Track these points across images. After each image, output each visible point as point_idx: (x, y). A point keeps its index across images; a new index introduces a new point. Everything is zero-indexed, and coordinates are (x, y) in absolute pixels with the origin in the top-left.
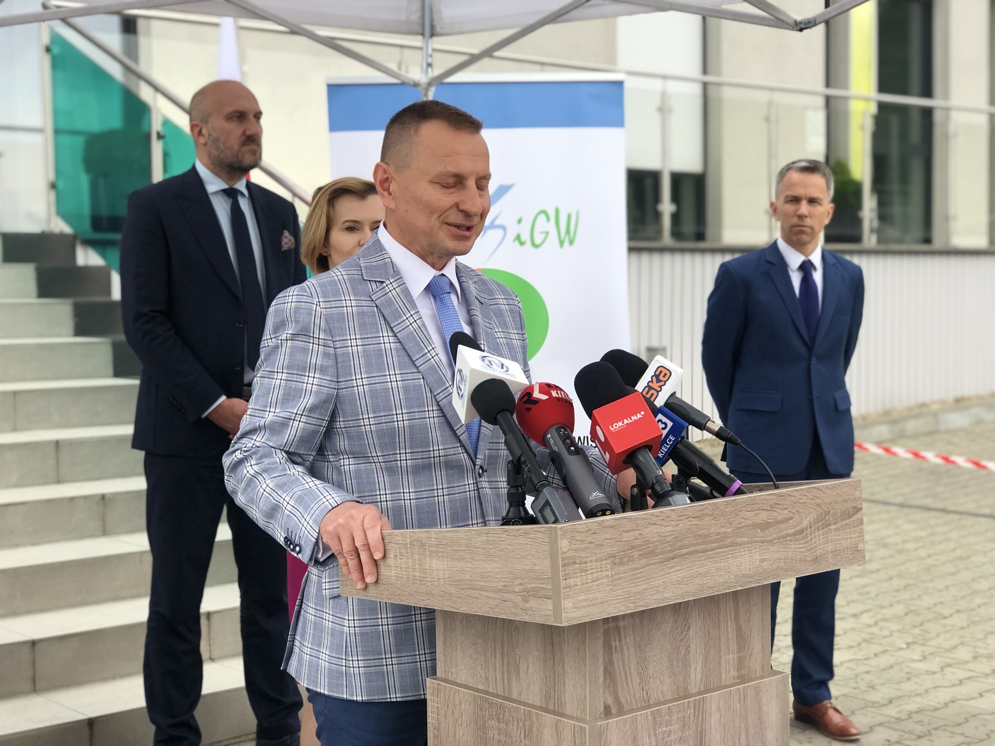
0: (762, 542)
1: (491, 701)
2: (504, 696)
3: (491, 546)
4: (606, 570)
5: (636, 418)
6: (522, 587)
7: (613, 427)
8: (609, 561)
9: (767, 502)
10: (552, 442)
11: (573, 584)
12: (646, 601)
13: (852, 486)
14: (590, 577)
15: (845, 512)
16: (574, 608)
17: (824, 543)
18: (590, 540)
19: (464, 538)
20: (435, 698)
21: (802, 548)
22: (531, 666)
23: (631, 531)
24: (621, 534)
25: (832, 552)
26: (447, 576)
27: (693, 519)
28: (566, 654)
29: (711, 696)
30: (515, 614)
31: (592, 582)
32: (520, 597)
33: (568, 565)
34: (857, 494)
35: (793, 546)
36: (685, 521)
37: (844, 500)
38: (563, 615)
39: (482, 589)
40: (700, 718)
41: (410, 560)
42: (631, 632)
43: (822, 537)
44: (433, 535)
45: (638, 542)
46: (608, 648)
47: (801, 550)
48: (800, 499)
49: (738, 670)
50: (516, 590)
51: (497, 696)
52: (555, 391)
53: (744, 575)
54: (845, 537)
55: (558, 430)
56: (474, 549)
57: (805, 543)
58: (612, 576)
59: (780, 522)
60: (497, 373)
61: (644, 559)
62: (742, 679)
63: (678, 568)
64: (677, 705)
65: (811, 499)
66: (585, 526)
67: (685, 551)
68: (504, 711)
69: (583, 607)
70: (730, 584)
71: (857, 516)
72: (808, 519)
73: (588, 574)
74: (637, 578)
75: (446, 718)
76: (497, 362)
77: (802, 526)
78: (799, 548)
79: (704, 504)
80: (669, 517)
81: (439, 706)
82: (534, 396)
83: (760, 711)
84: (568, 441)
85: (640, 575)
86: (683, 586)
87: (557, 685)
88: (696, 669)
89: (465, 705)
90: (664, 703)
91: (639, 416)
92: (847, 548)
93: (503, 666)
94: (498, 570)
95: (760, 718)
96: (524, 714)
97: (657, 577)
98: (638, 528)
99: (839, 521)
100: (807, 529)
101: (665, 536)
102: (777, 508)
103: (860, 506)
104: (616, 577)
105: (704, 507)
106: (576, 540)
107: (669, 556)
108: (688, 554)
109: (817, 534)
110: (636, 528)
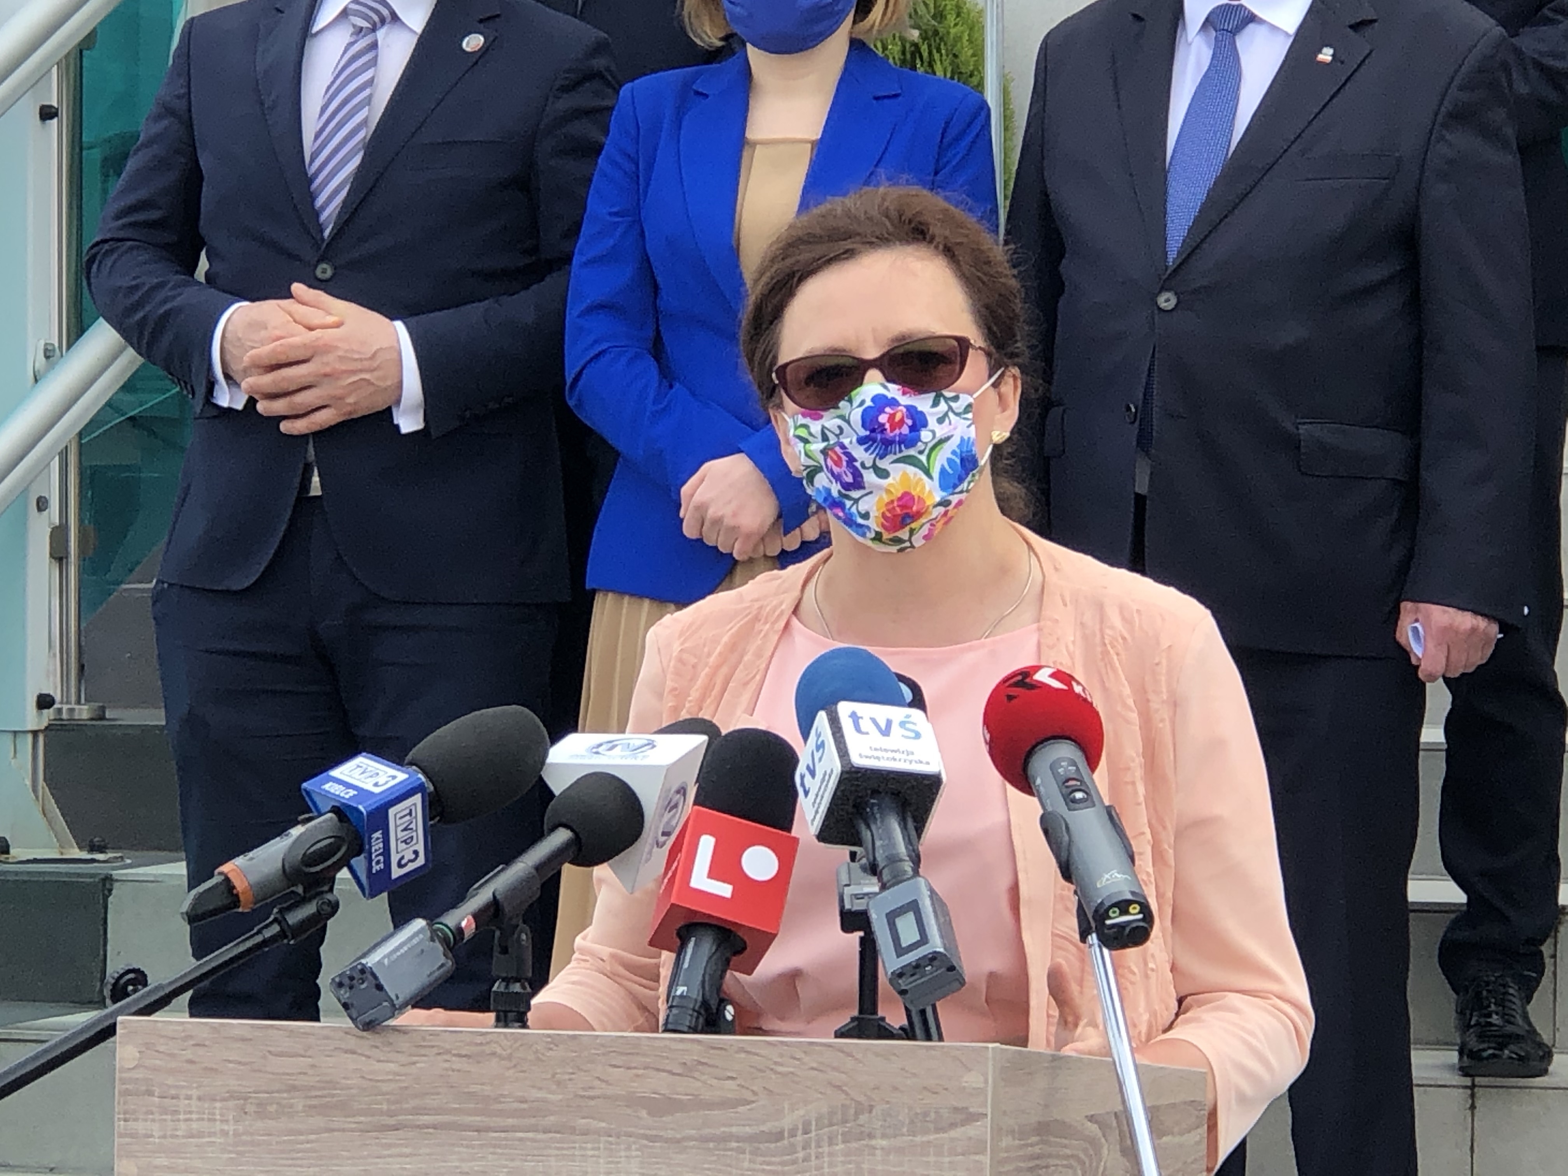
0: (653, 1139)
8: (231, 1104)
11: (142, 1131)
13: (955, 1058)
14: (183, 1125)
15: (926, 1114)
18: (190, 1057)
31: (184, 1137)
33: (135, 1094)
34: (974, 1080)
35: (746, 1164)
37: (925, 1088)
43: (841, 1159)
48: (776, 1063)
57: (784, 1164)
58: (236, 1134)
59: (710, 1105)
63: (407, 1151)
65: (813, 1069)
66: (180, 1028)
72: (801, 1112)
73: (179, 1120)
77: (776, 1124)
78: (763, 1171)
97: (348, 1159)
98: (308, 1054)
99: (905, 1130)
100: (793, 1134)
101: (378, 1081)
102: (703, 1074)
103: (981, 1110)
104: (244, 1138)
105: (489, 1038)
106: (157, 1051)
107: (383, 1123)
108: (435, 1127)
109: (826, 1149)
110: (302, 1052)
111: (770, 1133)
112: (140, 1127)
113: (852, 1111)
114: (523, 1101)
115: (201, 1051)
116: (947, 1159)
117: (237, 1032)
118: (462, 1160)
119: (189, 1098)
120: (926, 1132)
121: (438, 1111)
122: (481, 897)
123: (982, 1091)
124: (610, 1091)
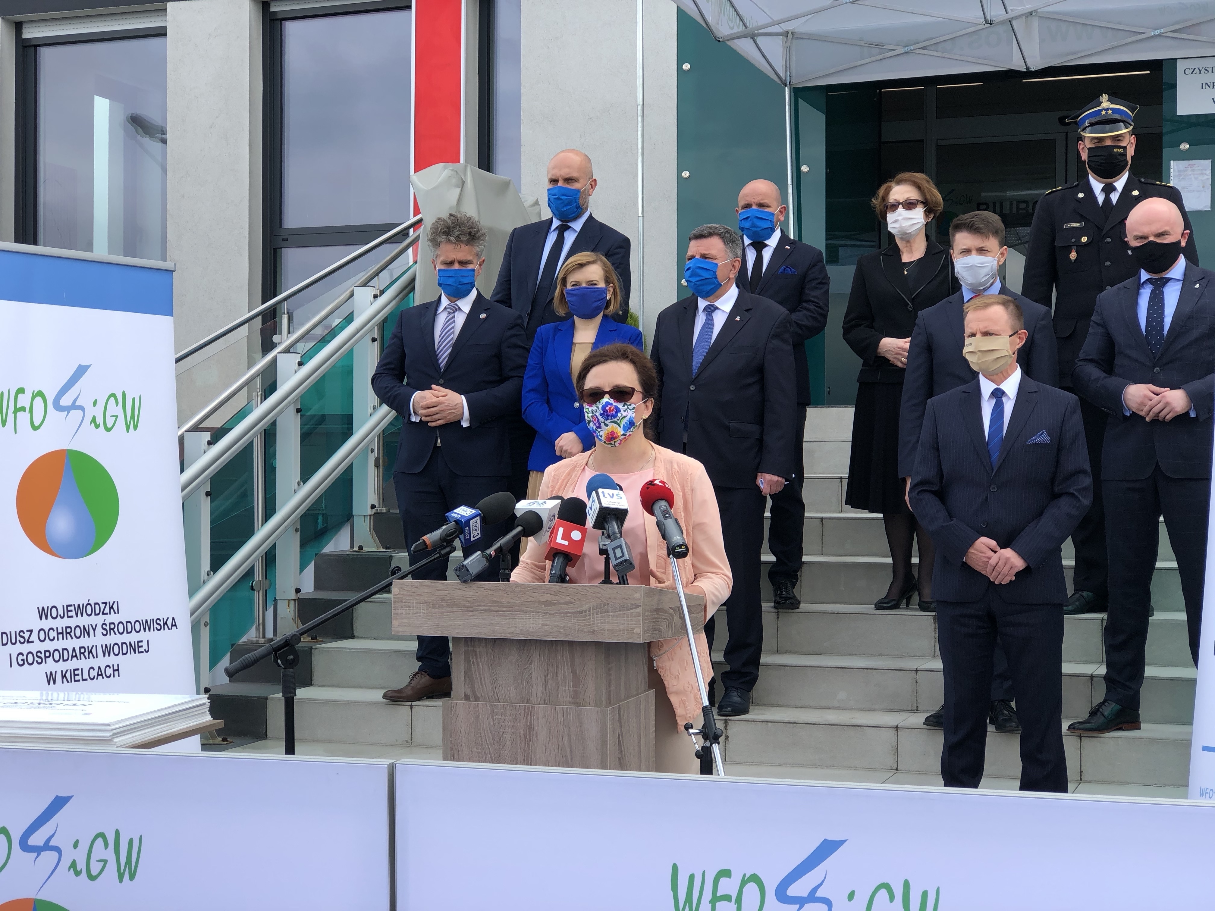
0: (546, 613)
4: (422, 609)
8: (425, 604)
11: (400, 613)
14: (411, 611)
15: (624, 606)
16: (399, 626)
17: (602, 623)
18: (413, 591)
21: (580, 623)
23: (442, 591)
25: (609, 630)
31: (412, 614)
33: (398, 602)
34: (637, 595)
35: (572, 620)
37: (623, 598)
40: (529, 718)
42: (485, 656)
43: (600, 618)
46: (467, 661)
48: (580, 591)
49: (574, 698)
53: (528, 631)
54: (623, 622)
57: (583, 620)
58: (427, 613)
59: (563, 604)
61: (451, 608)
63: (475, 617)
64: (510, 705)
65: (591, 593)
67: (481, 608)
69: (405, 626)
70: (515, 634)
71: (636, 610)
72: (588, 605)
74: (444, 618)
77: (581, 609)
78: (577, 622)
85: (447, 616)
92: (623, 630)
97: (459, 620)
98: (448, 590)
99: (618, 610)
100: (586, 612)
101: (467, 597)
102: (560, 595)
103: (640, 604)
105: (499, 585)
106: (404, 590)
107: (469, 609)
109: (595, 616)
110: (446, 589)
111: (579, 611)
112: (399, 611)
113: (603, 605)
114: (508, 603)
115: (417, 589)
116: (630, 619)
117: (427, 584)
118: (491, 620)
119: (413, 603)
120: (624, 611)
121: (483, 606)
122: (497, 545)
123: (640, 599)
124: (533, 599)
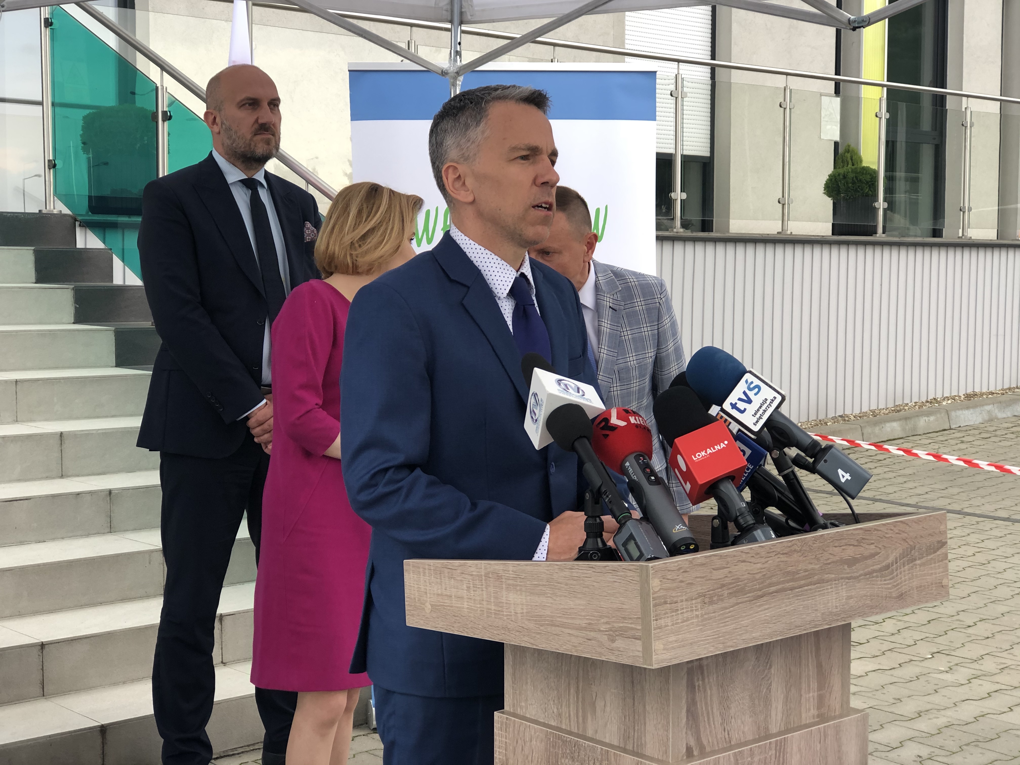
0: (849, 578)
1: (565, 739)
2: (578, 734)
3: (575, 582)
4: (696, 610)
5: (719, 448)
6: (608, 626)
7: (695, 457)
8: (699, 600)
9: (854, 537)
10: (631, 471)
11: (664, 624)
12: (735, 641)
13: (937, 519)
14: (680, 617)
15: (930, 546)
16: (664, 649)
17: (910, 579)
18: (681, 579)
19: (545, 573)
20: (504, 733)
22: (608, 704)
23: (721, 569)
24: (711, 572)
25: (917, 588)
26: (525, 611)
27: (782, 556)
28: (647, 694)
29: (792, 736)
30: (601, 654)
31: (682, 622)
32: (606, 637)
33: (660, 605)
34: (942, 527)
36: (774, 558)
37: (930, 535)
38: (654, 657)
39: (563, 625)
40: (781, 759)
41: (484, 593)
42: (714, 671)
43: (907, 572)
44: (511, 568)
45: (728, 580)
46: (691, 687)
47: (886, 586)
48: (886, 533)
49: (818, 708)
50: (602, 629)
51: (570, 733)
52: (633, 417)
53: (831, 613)
54: (931, 572)
55: (637, 458)
56: (556, 584)
57: (890, 579)
58: (702, 616)
59: (866, 558)
60: (573, 398)
61: (734, 598)
62: (822, 718)
63: (766, 607)
64: (759, 746)
65: (897, 533)
66: (676, 564)
67: (773, 589)
68: (580, 749)
69: (673, 648)
70: (817, 623)
71: (942, 551)
72: (894, 554)
73: (678, 614)
75: (514, 754)
76: (573, 385)
77: (888, 561)
79: (793, 540)
80: (758, 554)
81: (507, 741)
82: (611, 422)
83: (839, 751)
84: (648, 470)
85: (730, 614)
86: (771, 626)
87: (636, 725)
88: (777, 708)
89: (536, 741)
90: (746, 744)
91: (723, 445)
92: (932, 584)
93: (578, 703)
94: (582, 607)
95: (840, 758)
96: (602, 754)
97: (746, 616)
98: (728, 566)
99: (925, 555)
100: (892, 565)
101: (754, 574)
102: (864, 543)
104: (706, 616)
106: (668, 579)
107: (757, 594)
108: (776, 592)
110: (726, 566)
111: (885, 566)
